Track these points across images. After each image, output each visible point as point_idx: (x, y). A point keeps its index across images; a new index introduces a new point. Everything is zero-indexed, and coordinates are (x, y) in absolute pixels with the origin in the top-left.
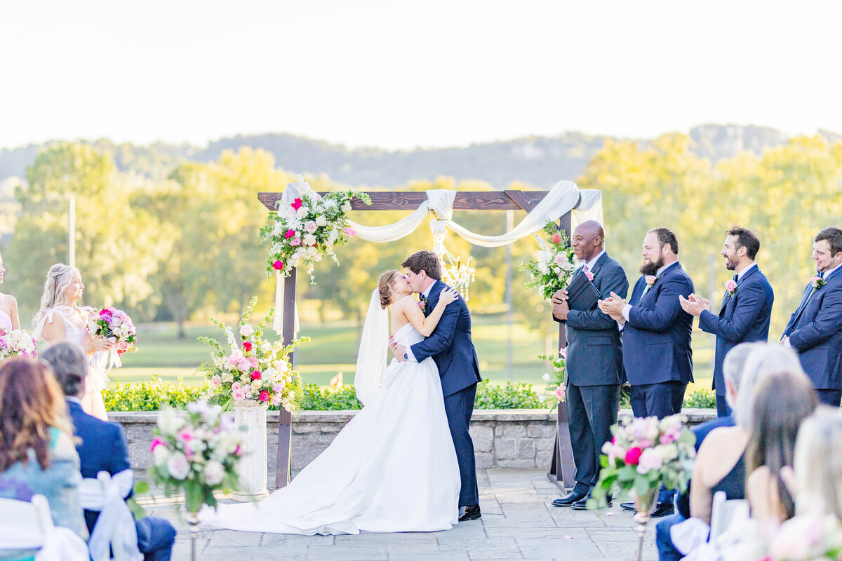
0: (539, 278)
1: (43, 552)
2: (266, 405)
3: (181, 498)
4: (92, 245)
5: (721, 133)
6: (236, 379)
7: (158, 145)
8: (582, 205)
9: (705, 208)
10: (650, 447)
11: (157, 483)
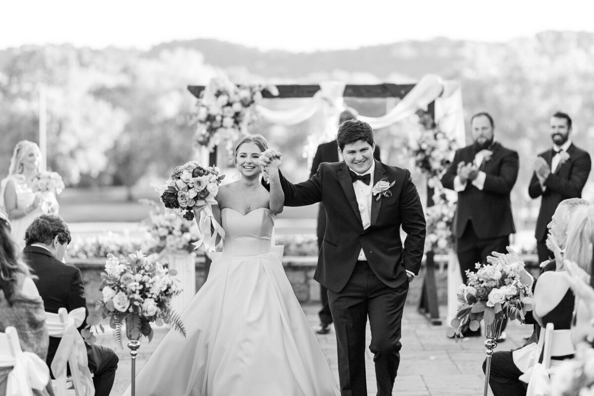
0: (411, 152)
1: (14, 371)
2: (194, 254)
3: (123, 328)
4: (59, 126)
5: (558, 37)
6: (170, 233)
7: (111, 49)
8: (445, 94)
9: (546, 95)
10: (495, 287)
11: (104, 317)
